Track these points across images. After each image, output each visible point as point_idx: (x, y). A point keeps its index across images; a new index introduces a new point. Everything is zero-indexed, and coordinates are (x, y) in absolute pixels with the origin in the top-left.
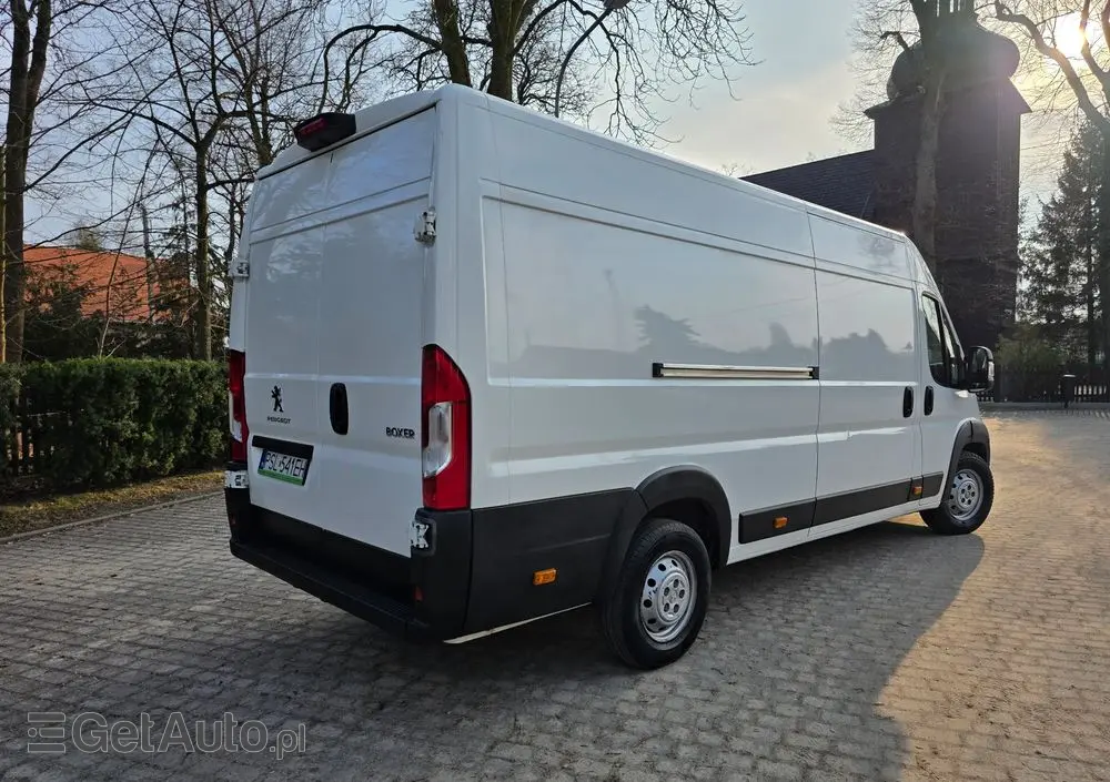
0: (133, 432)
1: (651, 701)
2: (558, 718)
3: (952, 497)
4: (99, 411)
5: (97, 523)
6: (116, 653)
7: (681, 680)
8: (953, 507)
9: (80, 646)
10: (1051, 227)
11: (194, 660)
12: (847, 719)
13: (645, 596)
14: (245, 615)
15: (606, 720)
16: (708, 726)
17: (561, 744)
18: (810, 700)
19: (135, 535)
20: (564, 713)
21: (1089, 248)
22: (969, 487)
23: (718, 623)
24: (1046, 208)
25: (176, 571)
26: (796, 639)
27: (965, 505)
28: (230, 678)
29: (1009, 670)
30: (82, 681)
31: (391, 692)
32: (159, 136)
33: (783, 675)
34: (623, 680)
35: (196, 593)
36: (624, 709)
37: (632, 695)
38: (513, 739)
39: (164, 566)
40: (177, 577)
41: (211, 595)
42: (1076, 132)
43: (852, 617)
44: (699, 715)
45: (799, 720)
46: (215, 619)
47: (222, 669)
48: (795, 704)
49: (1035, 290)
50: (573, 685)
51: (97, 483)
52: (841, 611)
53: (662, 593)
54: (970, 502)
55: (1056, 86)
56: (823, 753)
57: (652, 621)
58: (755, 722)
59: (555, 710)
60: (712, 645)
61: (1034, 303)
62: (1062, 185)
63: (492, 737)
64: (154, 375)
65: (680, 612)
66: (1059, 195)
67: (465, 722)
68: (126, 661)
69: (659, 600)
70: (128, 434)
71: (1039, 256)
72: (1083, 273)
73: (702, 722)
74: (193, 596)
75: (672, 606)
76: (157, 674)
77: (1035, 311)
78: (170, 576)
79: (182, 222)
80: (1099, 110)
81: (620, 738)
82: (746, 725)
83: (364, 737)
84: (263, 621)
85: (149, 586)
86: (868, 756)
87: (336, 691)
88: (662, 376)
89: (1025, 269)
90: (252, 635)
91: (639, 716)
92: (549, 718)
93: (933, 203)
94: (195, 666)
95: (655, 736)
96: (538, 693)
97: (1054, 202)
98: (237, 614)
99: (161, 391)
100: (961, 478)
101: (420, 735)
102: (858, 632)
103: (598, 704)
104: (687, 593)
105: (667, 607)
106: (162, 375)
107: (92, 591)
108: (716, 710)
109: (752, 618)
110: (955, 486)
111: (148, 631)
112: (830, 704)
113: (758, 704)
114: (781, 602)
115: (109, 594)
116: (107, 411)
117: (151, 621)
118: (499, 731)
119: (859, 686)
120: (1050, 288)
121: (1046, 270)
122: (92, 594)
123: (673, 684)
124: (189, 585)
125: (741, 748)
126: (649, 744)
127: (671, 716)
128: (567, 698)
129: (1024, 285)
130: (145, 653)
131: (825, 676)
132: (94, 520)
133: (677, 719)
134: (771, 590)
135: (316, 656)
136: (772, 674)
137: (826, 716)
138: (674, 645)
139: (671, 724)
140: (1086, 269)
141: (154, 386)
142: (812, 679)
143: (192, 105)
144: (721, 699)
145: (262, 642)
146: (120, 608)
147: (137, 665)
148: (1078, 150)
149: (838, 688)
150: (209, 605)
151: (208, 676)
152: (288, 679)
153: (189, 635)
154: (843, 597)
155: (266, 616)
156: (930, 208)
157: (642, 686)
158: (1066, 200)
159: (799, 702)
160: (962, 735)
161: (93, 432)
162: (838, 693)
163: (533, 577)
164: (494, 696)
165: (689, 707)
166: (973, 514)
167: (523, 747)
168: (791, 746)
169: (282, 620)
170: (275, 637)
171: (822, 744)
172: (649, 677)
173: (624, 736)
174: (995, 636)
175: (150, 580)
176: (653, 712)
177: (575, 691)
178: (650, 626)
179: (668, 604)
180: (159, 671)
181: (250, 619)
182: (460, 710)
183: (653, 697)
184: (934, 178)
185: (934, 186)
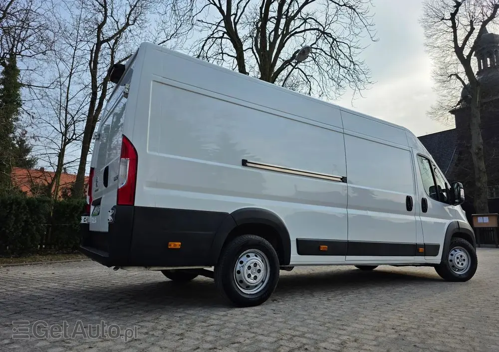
2: (180, 317)
3: (449, 259)
13: (238, 269)
22: (462, 256)
23: (293, 298)
27: (460, 266)
33: (305, 313)
36: (213, 317)
37: (223, 313)
38: (151, 321)
53: (246, 267)
54: (462, 264)
56: (295, 336)
57: (241, 281)
60: (281, 303)
65: (259, 280)
69: (245, 272)
75: (252, 276)
88: (246, 166)
93: (482, 147)
100: (455, 250)
104: (263, 272)
105: (249, 276)
110: (450, 254)
156: (480, 149)
157: (230, 311)
163: (167, 245)
171: (298, 333)
178: (241, 285)
179: (249, 274)
183: (231, 314)
184: (480, 135)
185: (481, 138)
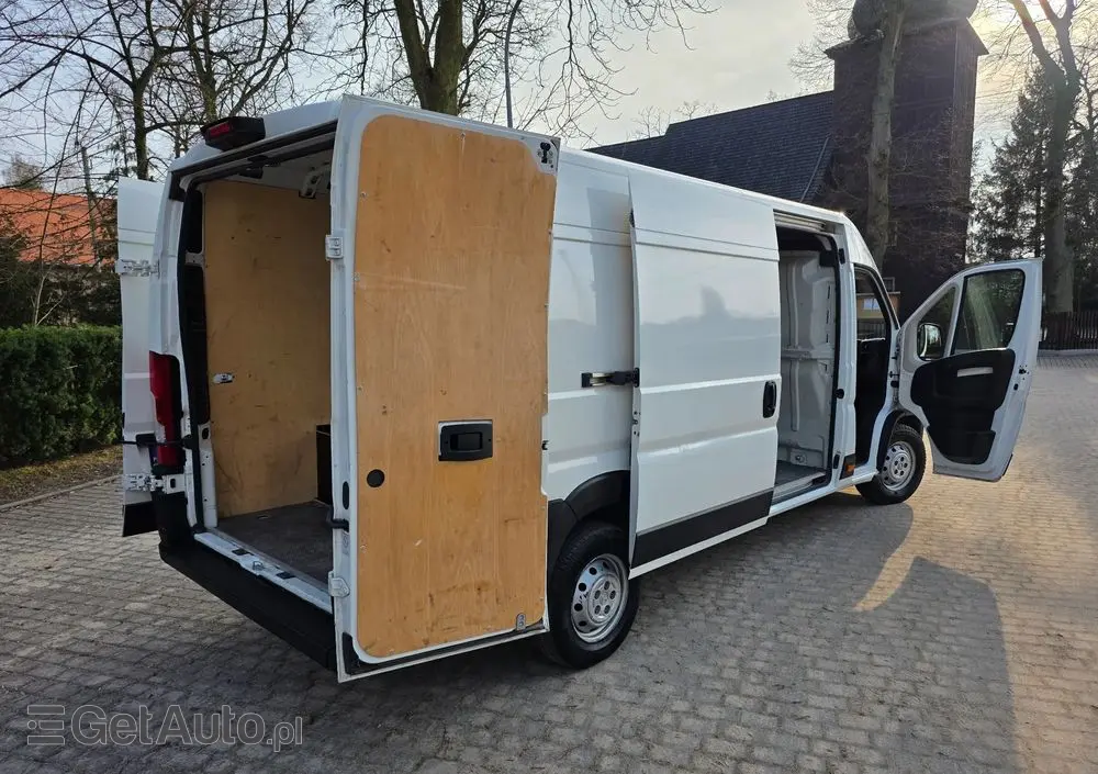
0: (70, 404)
1: (581, 706)
2: (487, 728)
3: (885, 469)
4: (32, 384)
5: (35, 503)
6: (45, 662)
7: (611, 680)
8: (887, 478)
9: (8, 654)
10: (1004, 170)
11: (125, 670)
12: (763, 720)
13: (576, 601)
14: (180, 613)
15: (533, 729)
16: (632, 733)
17: (486, 759)
18: (732, 699)
19: (73, 517)
20: (493, 723)
21: (1039, 191)
22: (902, 459)
23: (652, 612)
24: (999, 150)
25: (113, 560)
26: (725, 629)
27: (897, 476)
28: (161, 690)
29: (921, 659)
30: (9, 697)
31: (324, 703)
32: (92, 74)
33: (708, 671)
34: (555, 682)
35: (132, 588)
36: (553, 715)
37: (561, 699)
38: (441, 754)
39: (101, 555)
40: (115, 568)
41: (148, 590)
42: (1031, 74)
43: (782, 602)
44: (624, 720)
45: (721, 724)
46: (150, 619)
47: (152, 679)
48: (716, 705)
49: (986, 232)
50: (504, 689)
51: (35, 457)
52: (771, 596)
53: (592, 595)
54: (902, 473)
55: (1012, 30)
56: (739, 761)
57: (583, 623)
58: (677, 727)
59: (484, 719)
60: (644, 638)
61: (984, 246)
62: (1015, 128)
63: (420, 753)
64: (90, 345)
65: (611, 613)
66: (1012, 137)
67: (394, 736)
68: (55, 671)
69: (589, 604)
70: (65, 406)
71: (990, 199)
72: (1032, 216)
73: (627, 729)
74: (130, 591)
76: (87, 687)
77: (985, 254)
78: (107, 568)
79: (123, 165)
80: (1052, 56)
81: (546, 749)
82: (668, 731)
83: (292, 757)
84: (200, 620)
85: (85, 580)
86: (780, 762)
87: (268, 703)
88: (592, 385)
89: (977, 212)
90: (186, 638)
91: (567, 724)
92: (478, 728)
93: (888, 151)
94: (126, 676)
95: (579, 746)
96: (469, 700)
97: (1007, 146)
98: (173, 612)
99: (98, 361)
100: (894, 450)
101: (348, 753)
102: (784, 619)
103: (527, 711)
104: (618, 594)
106: (98, 343)
107: (25, 586)
108: (640, 714)
109: (686, 605)
110: (888, 458)
111: (78, 635)
112: (751, 702)
113: (681, 706)
114: (714, 587)
115: (42, 591)
116: (42, 384)
117: (83, 622)
118: (428, 745)
119: (779, 681)
120: (1000, 231)
121: (996, 212)
122: (24, 590)
123: (603, 685)
124: (125, 578)
125: (661, 757)
126: (574, 756)
127: (599, 722)
128: (497, 704)
129: (975, 228)
130: (77, 661)
131: (749, 671)
132: (31, 499)
133: (604, 726)
134: (706, 572)
135: (249, 662)
136: (698, 671)
137: (746, 717)
138: (604, 645)
139: (596, 732)
140: (1034, 212)
141: (90, 356)
142: (735, 674)
143: (127, 42)
144: (648, 701)
145: (195, 646)
146: (52, 607)
147: (66, 676)
148: (1033, 92)
149: (759, 684)
150: (145, 601)
151: (138, 688)
152: (220, 689)
153: (121, 640)
154: (774, 579)
155: (203, 615)
156: (884, 156)
157: (572, 689)
158: (1018, 143)
159: (722, 704)
160: (871, 734)
161: (28, 406)
162: (760, 691)
164: (425, 704)
165: (615, 712)
166: (905, 484)
167: (450, 763)
168: (710, 753)
169: (219, 619)
170: (209, 640)
171: (738, 750)
172: (579, 677)
173: (550, 747)
174: (913, 622)
175: (86, 572)
176: (580, 719)
177: (505, 696)
178: (580, 628)
179: (598, 607)
180: (89, 683)
181: (186, 619)
182: (391, 722)
183: (582, 701)
184: (889, 125)
185: (889, 133)
